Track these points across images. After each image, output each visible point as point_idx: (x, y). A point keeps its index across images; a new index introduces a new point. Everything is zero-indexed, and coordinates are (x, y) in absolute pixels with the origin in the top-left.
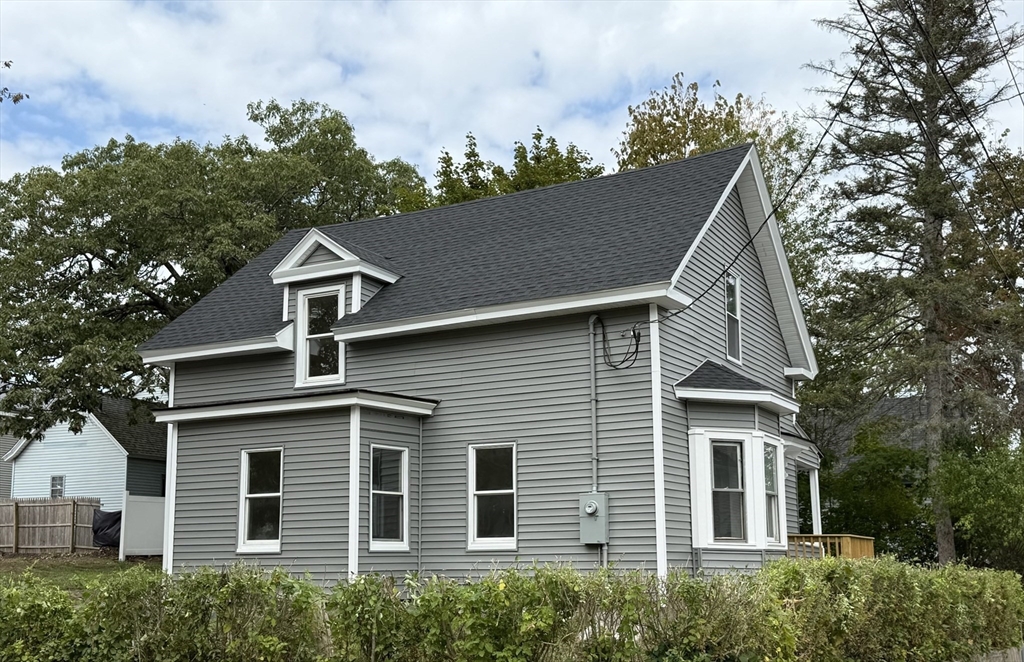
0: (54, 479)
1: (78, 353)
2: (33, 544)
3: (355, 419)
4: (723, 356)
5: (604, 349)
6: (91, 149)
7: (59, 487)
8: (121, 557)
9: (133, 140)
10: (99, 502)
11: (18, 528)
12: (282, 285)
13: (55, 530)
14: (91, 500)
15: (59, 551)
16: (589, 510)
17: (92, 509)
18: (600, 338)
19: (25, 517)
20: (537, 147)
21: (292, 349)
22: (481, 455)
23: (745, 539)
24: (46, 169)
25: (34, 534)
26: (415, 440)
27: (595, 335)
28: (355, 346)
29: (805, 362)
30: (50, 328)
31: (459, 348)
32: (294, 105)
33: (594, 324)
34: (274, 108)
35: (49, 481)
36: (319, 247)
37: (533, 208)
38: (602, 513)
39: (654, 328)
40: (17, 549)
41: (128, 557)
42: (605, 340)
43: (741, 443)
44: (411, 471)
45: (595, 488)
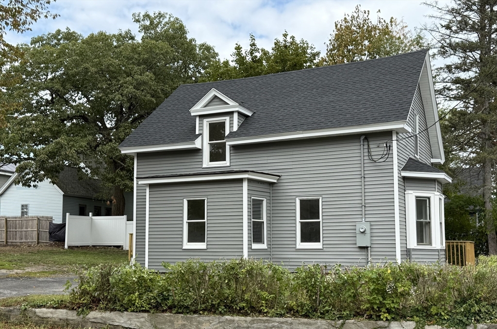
0: (22, 206)
1: (57, 143)
2: (16, 240)
3: (245, 185)
4: (413, 154)
5: (369, 152)
6: (46, 34)
7: (25, 210)
8: (66, 247)
9: (69, 29)
10: (52, 218)
11: (7, 231)
12: (196, 116)
13: (28, 232)
14: (47, 218)
15: (30, 243)
16: (362, 230)
17: (48, 222)
18: (366, 147)
19: (11, 226)
20: (285, 41)
21: (201, 148)
22: (302, 202)
23: (430, 244)
24: (25, 45)
25: (16, 235)
26: (268, 194)
27: (363, 145)
28: (235, 148)
29: (439, 156)
30: (38, 129)
31: (292, 150)
32: (154, 14)
33: (363, 140)
34: (147, 16)
35: (20, 207)
36: (216, 97)
37: (315, 79)
38: (368, 231)
39: (395, 143)
40: (7, 242)
41: (69, 247)
42: (369, 148)
43: (429, 198)
44: (267, 210)
45: (364, 220)
